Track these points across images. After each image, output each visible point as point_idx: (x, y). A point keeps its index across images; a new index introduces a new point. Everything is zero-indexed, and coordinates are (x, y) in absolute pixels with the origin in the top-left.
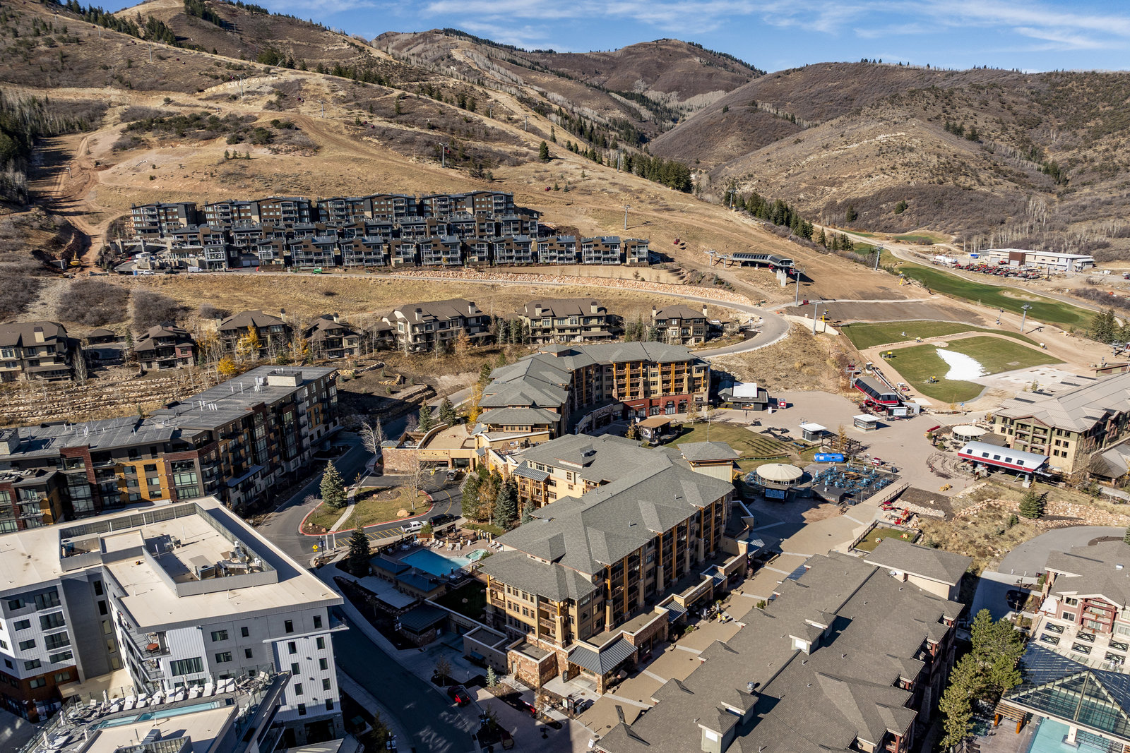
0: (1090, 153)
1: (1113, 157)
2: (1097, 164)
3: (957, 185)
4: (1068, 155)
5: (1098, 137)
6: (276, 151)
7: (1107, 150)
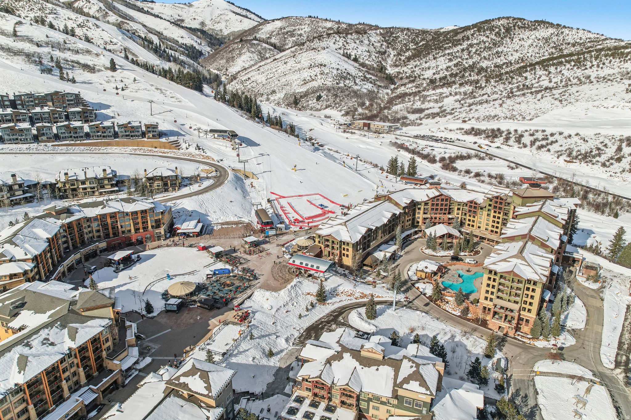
0: (405, 69)
1: (414, 71)
2: (408, 75)
3: (345, 86)
4: (397, 70)
5: (409, 61)
7: (412, 68)
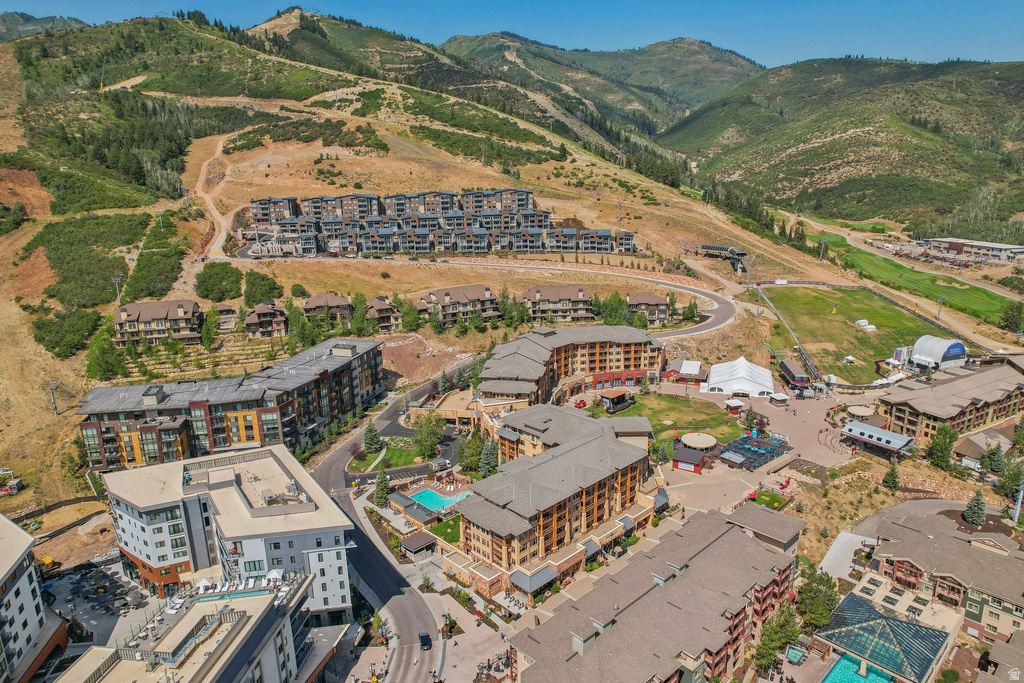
3: (913, 177)
6: (357, 153)
